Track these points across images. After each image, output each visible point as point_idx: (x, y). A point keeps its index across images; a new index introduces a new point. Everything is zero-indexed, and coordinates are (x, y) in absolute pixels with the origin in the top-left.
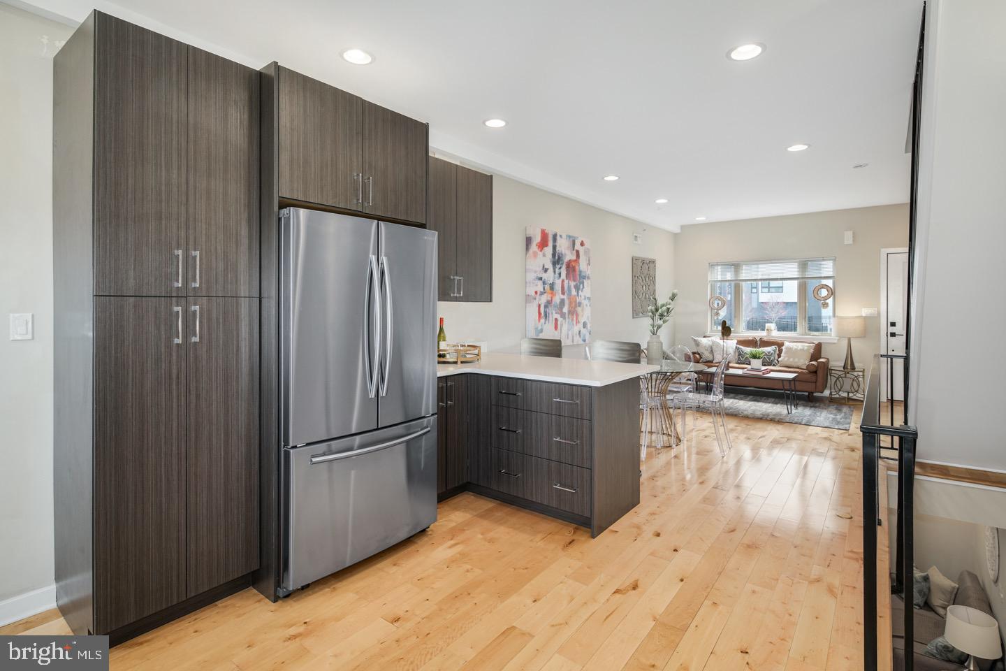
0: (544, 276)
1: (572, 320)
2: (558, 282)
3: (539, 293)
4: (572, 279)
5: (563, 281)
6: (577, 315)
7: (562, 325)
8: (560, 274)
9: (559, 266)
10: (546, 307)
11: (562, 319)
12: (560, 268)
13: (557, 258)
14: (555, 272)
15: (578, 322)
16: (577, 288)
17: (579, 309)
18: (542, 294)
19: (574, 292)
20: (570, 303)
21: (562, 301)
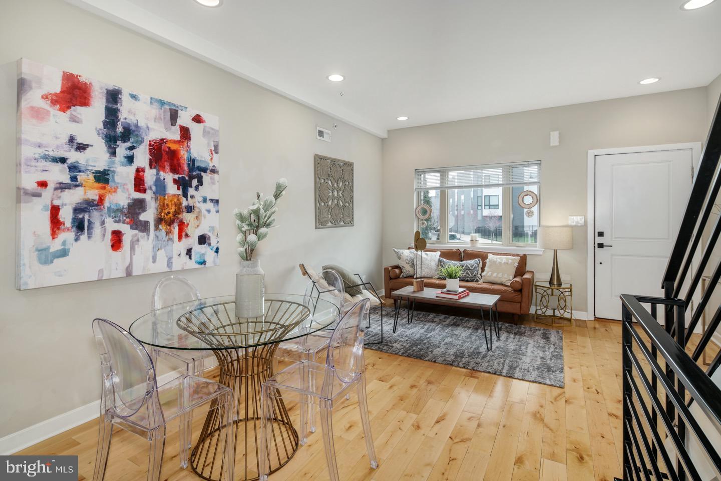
0: (73, 156)
1: (168, 233)
2: (124, 175)
3: (51, 186)
4: (168, 168)
5: (139, 171)
6: (182, 225)
7: (134, 243)
8: (130, 159)
9: (129, 144)
10: (77, 210)
11: (136, 232)
12: (132, 148)
13: (120, 129)
14: (114, 154)
15: (182, 234)
16: (184, 185)
17: (187, 217)
18: (62, 187)
19: (172, 189)
20: (162, 207)
21: (138, 206)
